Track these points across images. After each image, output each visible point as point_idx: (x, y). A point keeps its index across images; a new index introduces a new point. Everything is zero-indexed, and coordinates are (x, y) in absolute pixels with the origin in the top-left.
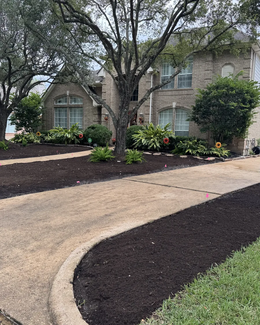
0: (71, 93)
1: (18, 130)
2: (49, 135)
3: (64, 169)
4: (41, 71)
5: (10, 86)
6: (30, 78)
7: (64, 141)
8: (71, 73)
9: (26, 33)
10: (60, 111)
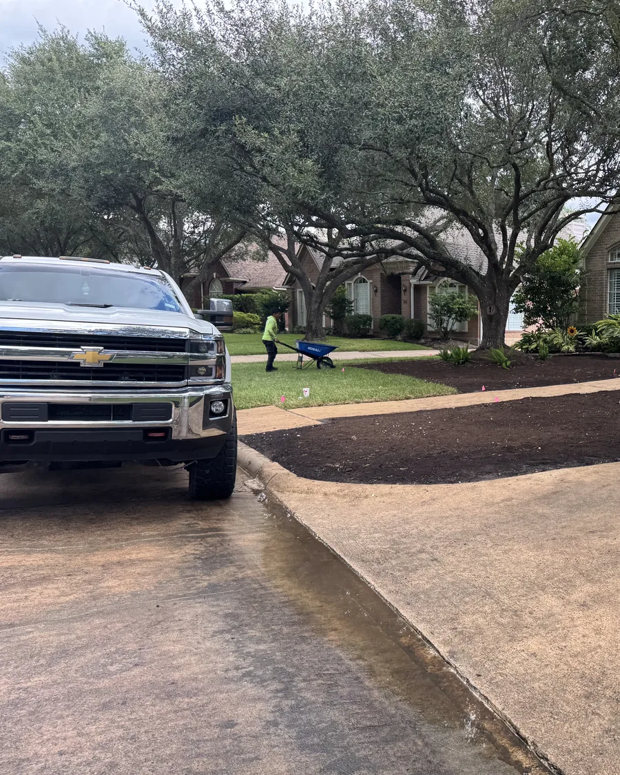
1: (528, 322)
2: (594, 334)
4: (583, 188)
5: (517, 226)
6: (559, 206)
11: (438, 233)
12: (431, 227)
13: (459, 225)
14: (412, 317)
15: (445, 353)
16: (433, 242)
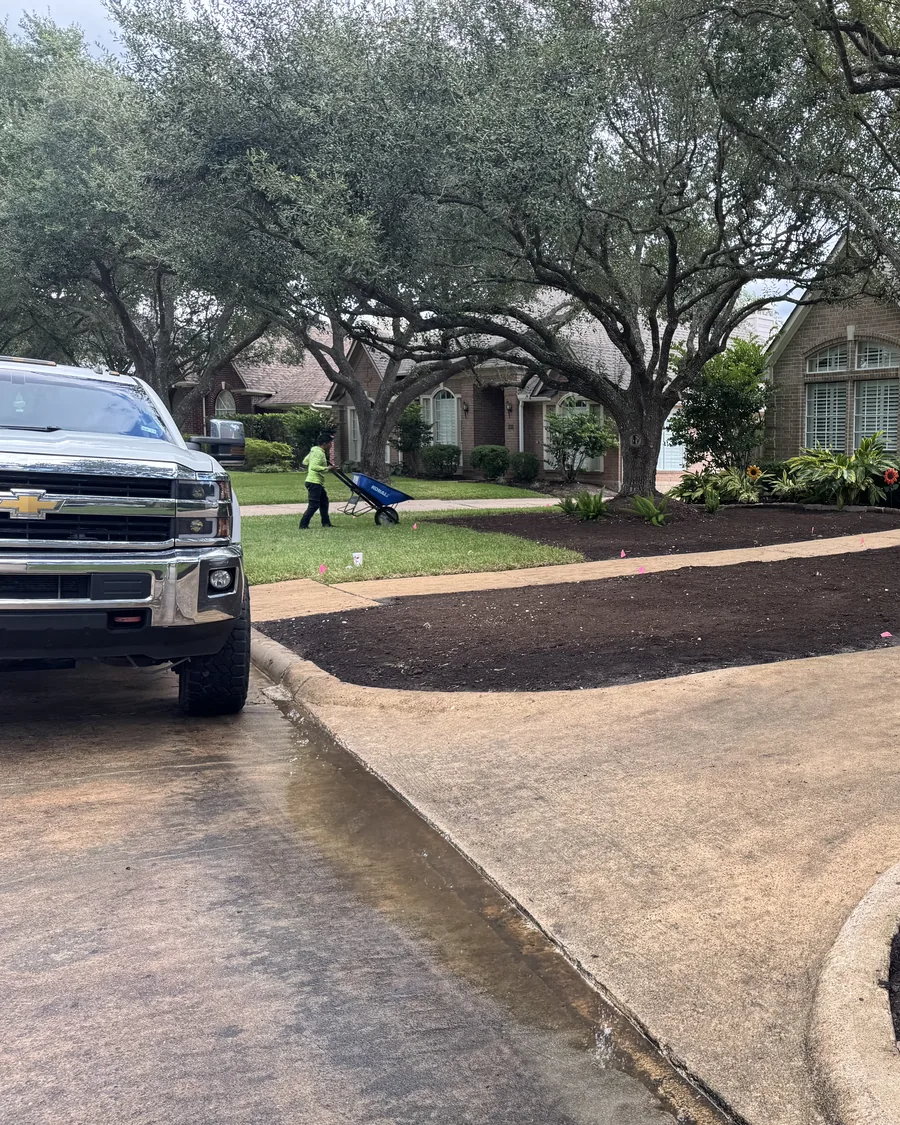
0: (861, 333)
1: (691, 460)
2: (785, 476)
3: (838, 589)
4: (769, 265)
5: (673, 321)
6: (733, 292)
7: (834, 495)
8: (866, 265)
9: (724, 142)
10: (822, 394)
11: (559, 327)
12: (549, 318)
13: (590, 316)
14: (521, 449)
15: (569, 503)
16: (549, 341)
